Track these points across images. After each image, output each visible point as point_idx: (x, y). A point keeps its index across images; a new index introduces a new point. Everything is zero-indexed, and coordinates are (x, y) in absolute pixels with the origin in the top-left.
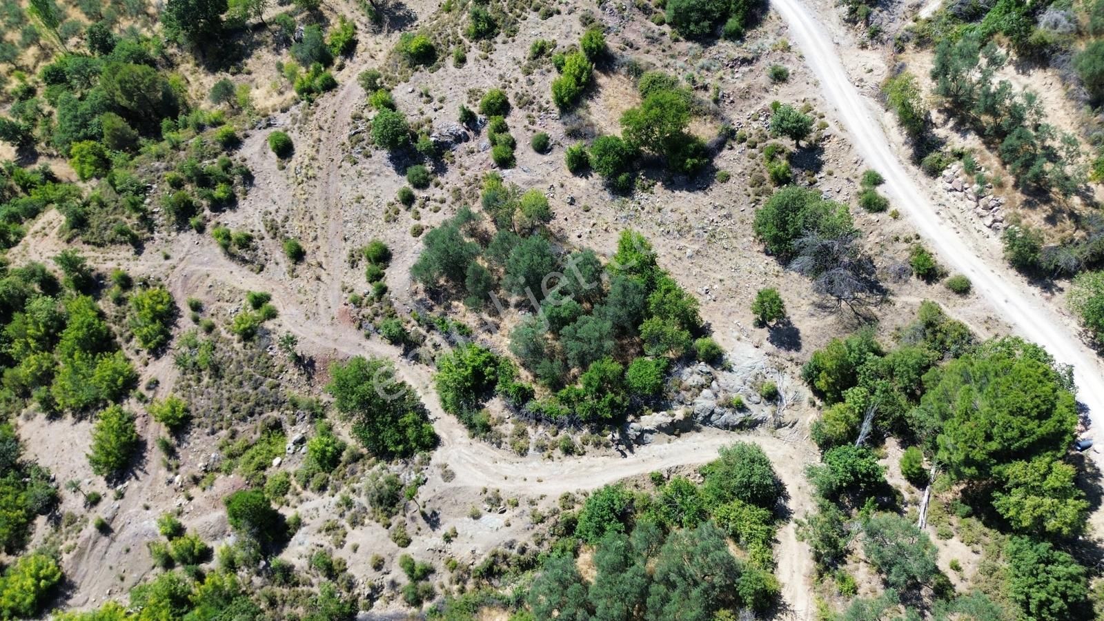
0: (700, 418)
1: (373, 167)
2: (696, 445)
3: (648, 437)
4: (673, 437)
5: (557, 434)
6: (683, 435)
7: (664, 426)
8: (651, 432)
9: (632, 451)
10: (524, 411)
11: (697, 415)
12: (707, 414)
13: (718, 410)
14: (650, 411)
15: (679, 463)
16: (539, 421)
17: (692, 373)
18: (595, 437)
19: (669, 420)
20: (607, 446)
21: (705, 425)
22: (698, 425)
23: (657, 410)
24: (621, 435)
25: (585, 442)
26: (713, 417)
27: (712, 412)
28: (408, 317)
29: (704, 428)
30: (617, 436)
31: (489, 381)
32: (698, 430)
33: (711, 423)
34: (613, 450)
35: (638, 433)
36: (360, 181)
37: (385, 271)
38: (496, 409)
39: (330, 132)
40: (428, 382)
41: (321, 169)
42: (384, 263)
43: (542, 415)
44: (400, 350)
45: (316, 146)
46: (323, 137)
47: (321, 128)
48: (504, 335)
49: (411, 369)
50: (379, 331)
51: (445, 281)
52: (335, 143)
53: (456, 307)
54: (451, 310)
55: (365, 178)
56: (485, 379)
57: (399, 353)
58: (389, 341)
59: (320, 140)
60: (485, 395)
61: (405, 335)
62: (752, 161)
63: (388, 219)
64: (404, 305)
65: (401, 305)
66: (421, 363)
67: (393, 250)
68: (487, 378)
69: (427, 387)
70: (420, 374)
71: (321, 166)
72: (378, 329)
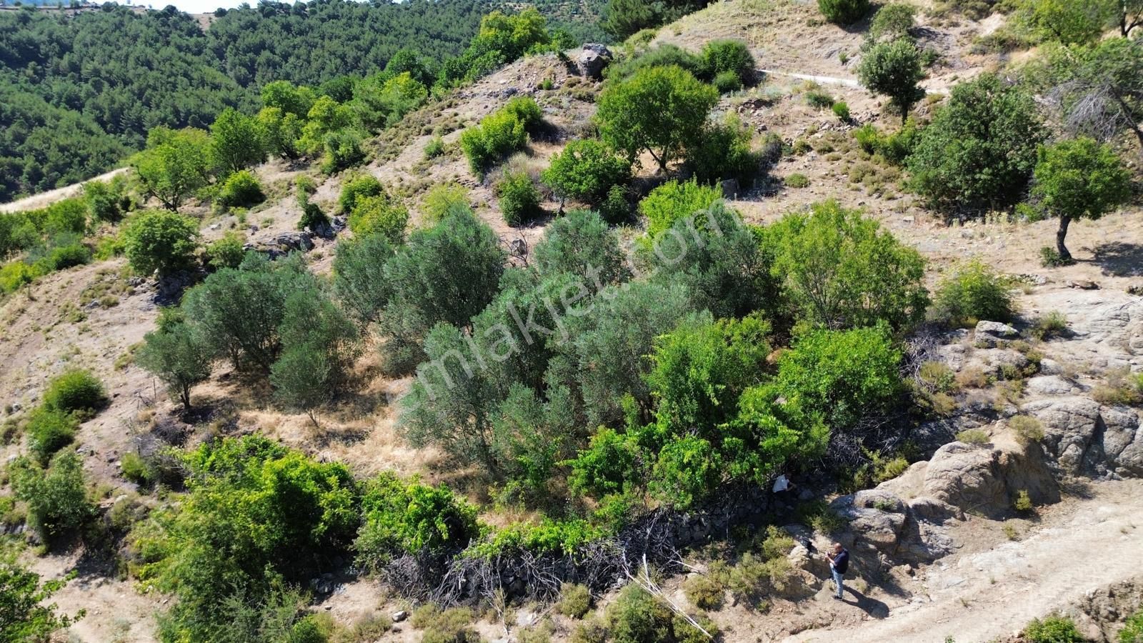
0: (1072, 451)
1: (118, 315)
2: (1116, 523)
3: (939, 535)
4: (1017, 524)
5: (592, 605)
6: (1048, 512)
7: (972, 481)
8: (935, 514)
9: (893, 588)
11: (1054, 444)
12: (1088, 429)
13: (1110, 414)
14: (900, 462)
15: (1111, 578)
17: (967, 352)
18: (743, 571)
20: (796, 593)
21: (1095, 475)
22: (1070, 479)
23: (922, 452)
24: (834, 535)
25: (709, 602)
26: (1111, 440)
27: (1100, 426)
29: (1098, 485)
30: (824, 545)
31: (336, 522)
32: (1083, 494)
33: (1112, 466)
34: (824, 602)
35: (899, 518)
36: (81, 337)
37: (81, 425)
38: (357, 607)
39: (48, 302)
40: (131, 619)
41: (8, 340)
42: (86, 410)
43: (529, 561)
44: (70, 562)
45: (13, 317)
46: (32, 308)
47: (32, 299)
48: (383, 443)
49: (86, 595)
50: (17, 531)
51: (231, 393)
52: (53, 312)
53: (251, 422)
54: (237, 429)
55: (94, 331)
56: (317, 520)
57: (61, 571)
58: (42, 548)
59: (23, 311)
60: (320, 584)
61: (90, 518)
62: (837, 163)
63: (124, 363)
64: (111, 461)
65: (101, 463)
66: (123, 580)
67: (115, 396)
68: (326, 516)
69: (126, 628)
70: (110, 604)
71: (9, 337)
72: (16, 525)
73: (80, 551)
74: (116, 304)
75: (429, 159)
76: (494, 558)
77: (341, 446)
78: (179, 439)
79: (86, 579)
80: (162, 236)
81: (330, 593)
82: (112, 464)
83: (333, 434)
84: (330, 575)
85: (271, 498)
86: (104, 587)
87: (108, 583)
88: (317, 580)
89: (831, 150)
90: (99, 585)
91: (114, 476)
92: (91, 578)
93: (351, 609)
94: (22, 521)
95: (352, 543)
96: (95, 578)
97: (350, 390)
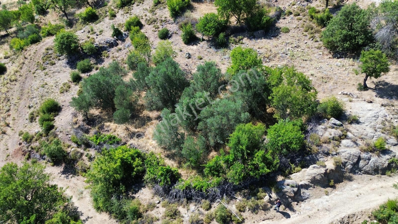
0: (349, 167)
1: (56, 69)
2: (356, 192)
3: (305, 192)
4: (329, 189)
5: (210, 207)
6: (338, 186)
7: (318, 178)
8: (306, 187)
9: (292, 209)
10: (173, 191)
11: (344, 164)
12: (356, 160)
13: (364, 155)
14: (299, 168)
15: (350, 212)
16: (189, 199)
17: (326, 129)
18: (251, 202)
19: (323, 170)
20: (265, 209)
21: (355, 173)
22: (348, 174)
23: (305, 166)
24: (277, 193)
25: (241, 210)
26: (361, 163)
27: (359, 159)
28: (69, 143)
29: (355, 177)
30: (274, 196)
31: (138, 171)
32: (350, 179)
33: (360, 170)
34: (272, 212)
35: (296, 189)
36: (46, 77)
37: (55, 118)
38: (146, 197)
39: (31, 59)
40: (83, 189)
41: (22, 76)
42: (55, 113)
43: (193, 191)
44: (61, 169)
45: (21, 66)
46: (26, 62)
47: (26, 58)
48: (149, 139)
49: (69, 181)
50: (44, 157)
51: (100, 113)
52: (34, 64)
53: (108, 126)
54: (104, 129)
55: (50, 75)
56: (133, 171)
57: (59, 172)
58: (52, 164)
59: (24, 63)
60: (135, 187)
61: (65, 156)
62: (300, 21)
63: (62, 91)
64: (67, 135)
65: (64, 135)
66: (78, 176)
67: (63, 106)
68: (135, 170)
69: (82, 193)
70: (76, 184)
71: (22, 75)
72: (43, 156)
73: (64, 165)
74: (55, 64)
75: (155, 6)
76: (183, 190)
77: (137, 139)
78: (87, 131)
79: (67, 175)
80: (67, 42)
81: (138, 191)
82: (68, 136)
83: (134, 133)
84: (137, 184)
85: (119, 166)
86: (73, 178)
87: (74, 177)
88: (134, 186)
89: (299, 15)
90: (72, 177)
91: (69, 140)
92: (69, 175)
93: (145, 198)
94: (45, 155)
95: (143, 178)
96: (70, 175)
97: (137, 114)
